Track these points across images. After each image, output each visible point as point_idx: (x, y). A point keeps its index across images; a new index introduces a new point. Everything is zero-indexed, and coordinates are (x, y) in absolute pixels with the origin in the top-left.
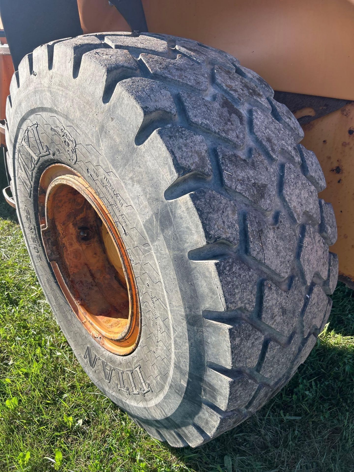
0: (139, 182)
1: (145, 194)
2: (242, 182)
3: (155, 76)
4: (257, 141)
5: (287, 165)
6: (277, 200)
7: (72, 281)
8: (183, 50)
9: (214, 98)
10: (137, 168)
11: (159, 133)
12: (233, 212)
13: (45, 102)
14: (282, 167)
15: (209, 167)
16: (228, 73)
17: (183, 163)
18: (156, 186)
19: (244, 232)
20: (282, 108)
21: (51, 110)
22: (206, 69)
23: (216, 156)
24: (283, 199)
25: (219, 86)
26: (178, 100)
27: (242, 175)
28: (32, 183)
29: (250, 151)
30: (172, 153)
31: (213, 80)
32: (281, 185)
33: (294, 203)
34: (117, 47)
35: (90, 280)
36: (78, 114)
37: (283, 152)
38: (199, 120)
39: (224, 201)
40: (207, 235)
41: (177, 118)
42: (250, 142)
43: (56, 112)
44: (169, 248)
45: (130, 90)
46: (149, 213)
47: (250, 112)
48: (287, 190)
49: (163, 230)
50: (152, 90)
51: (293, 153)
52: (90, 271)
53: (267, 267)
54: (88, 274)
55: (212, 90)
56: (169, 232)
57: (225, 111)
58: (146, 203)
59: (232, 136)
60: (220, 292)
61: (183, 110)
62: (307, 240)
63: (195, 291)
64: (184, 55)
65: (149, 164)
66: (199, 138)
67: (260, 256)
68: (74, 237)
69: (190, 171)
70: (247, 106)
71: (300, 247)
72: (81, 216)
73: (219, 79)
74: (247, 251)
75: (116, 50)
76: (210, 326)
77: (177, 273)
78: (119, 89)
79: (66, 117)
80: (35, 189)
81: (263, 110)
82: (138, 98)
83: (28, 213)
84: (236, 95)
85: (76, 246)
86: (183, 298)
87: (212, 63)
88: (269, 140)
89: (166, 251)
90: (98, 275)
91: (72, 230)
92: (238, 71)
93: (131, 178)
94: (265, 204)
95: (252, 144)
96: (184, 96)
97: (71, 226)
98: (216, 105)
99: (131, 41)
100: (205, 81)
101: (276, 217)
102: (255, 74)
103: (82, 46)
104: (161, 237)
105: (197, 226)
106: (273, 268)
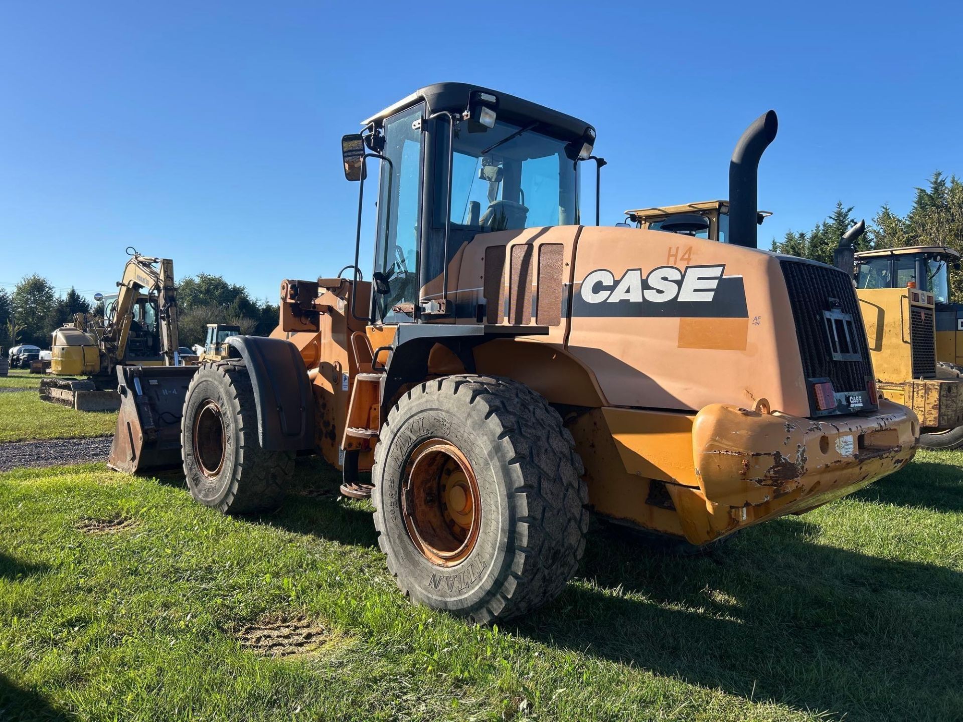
0: (486, 435)
1: (489, 439)
2: (530, 434)
3: (492, 394)
4: (537, 419)
5: (551, 431)
6: (546, 444)
7: (421, 531)
8: (503, 383)
9: (518, 403)
10: (485, 429)
11: (496, 414)
12: (526, 445)
13: (433, 405)
14: (549, 431)
15: (515, 427)
16: (524, 393)
17: (506, 424)
18: (494, 435)
19: (531, 454)
20: (551, 409)
21: (437, 409)
22: (514, 391)
23: (519, 423)
24: (549, 444)
25: (520, 398)
26: (503, 403)
27: (530, 431)
28: (404, 458)
29: (533, 423)
30: (501, 421)
31: (517, 395)
32: (548, 438)
33: (554, 446)
34: (474, 382)
35: (432, 532)
36: (456, 410)
37: (550, 426)
38: (511, 410)
39: (522, 440)
40: (516, 452)
41: (502, 410)
42: (533, 420)
43: (441, 410)
44: (499, 461)
45: (483, 399)
46: (490, 447)
47: (534, 409)
48: (551, 440)
49: (496, 454)
50: (492, 399)
51: (555, 427)
52: (432, 526)
53: (542, 470)
54: (431, 528)
55: (516, 400)
56: (499, 454)
57: (522, 408)
58: (489, 443)
59: (525, 417)
60: (521, 476)
61: (504, 406)
62: (562, 464)
63: (511, 480)
64: (504, 385)
65: (491, 427)
66: (512, 416)
67: (538, 464)
68: (423, 499)
69: (508, 428)
70: (533, 407)
71: (559, 466)
72: (429, 485)
73: (520, 395)
74: (533, 461)
75: (474, 384)
76: (519, 495)
77: (503, 472)
78: (478, 398)
79: (448, 412)
80: (406, 461)
81: (540, 408)
82: (487, 402)
83: (392, 482)
84: (527, 402)
85: (424, 507)
86: (506, 485)
87: (517, 389)
88: (542, 420)
89: (498, 464)
90: (438, 530)
91: (422, 495)
92: (530, 392)
93: (482, 434)
94: (540, 443)
95: (534, 421)
96: (505, 401)
97: (422, 491)
98: (519, 405)
99: (479, 379)
100: (513, 396)
101: (546, 450)
102: (539, 394)
103: (459, 381)
104: (496, 458)
105: (511, 449)
106: (545, 470)
